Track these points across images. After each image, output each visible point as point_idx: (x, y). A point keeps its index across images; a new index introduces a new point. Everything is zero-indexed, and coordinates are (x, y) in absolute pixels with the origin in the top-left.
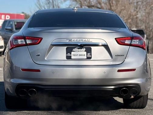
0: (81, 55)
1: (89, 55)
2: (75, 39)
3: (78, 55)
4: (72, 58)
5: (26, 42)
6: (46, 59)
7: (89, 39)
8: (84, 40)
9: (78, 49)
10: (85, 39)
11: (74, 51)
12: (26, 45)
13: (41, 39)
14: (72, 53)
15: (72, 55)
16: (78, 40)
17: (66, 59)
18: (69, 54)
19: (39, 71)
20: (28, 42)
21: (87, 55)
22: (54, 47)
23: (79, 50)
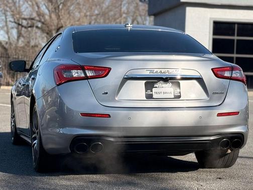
0: (166, 93)
1: (177, 93)
3: (162, 93)
4: (154, 97)
5: (85, 74)
11: (156, 87)
12: (87, 78)
13: (110, 69)
14: (154, 90)
15: (154, 93)
16: (163, 70)
17: (145, 99)
18: (149, 92)
19: (108, 116)
21: (174, 93)
23: (163, 85)
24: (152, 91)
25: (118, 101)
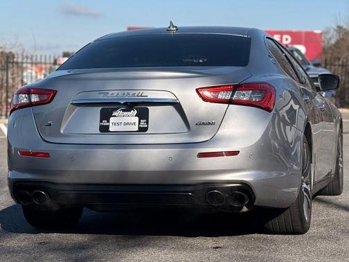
0: (128, 124)
1: (143, 124)
2: (116, 92)
3: (122, 124)
4: (111, 129)
5: (30, 99)
6: (62, 131)
7: (141, 92)
8: (131, 93)
9: (124, 111)
10: (134, 92)
11: (115, 116)
12: (31, 104)
13: (55, 93)
14: (112, 120)
15: (111, 124)
16: (121, 93)
17: (99, 132)
18: (105, 123)
19: (47, 155)
20: (35, 98)
21: (139, 124)
22: (78, 108)
23: (125, 113)
24: (108, 122)
25: (63, 136)
